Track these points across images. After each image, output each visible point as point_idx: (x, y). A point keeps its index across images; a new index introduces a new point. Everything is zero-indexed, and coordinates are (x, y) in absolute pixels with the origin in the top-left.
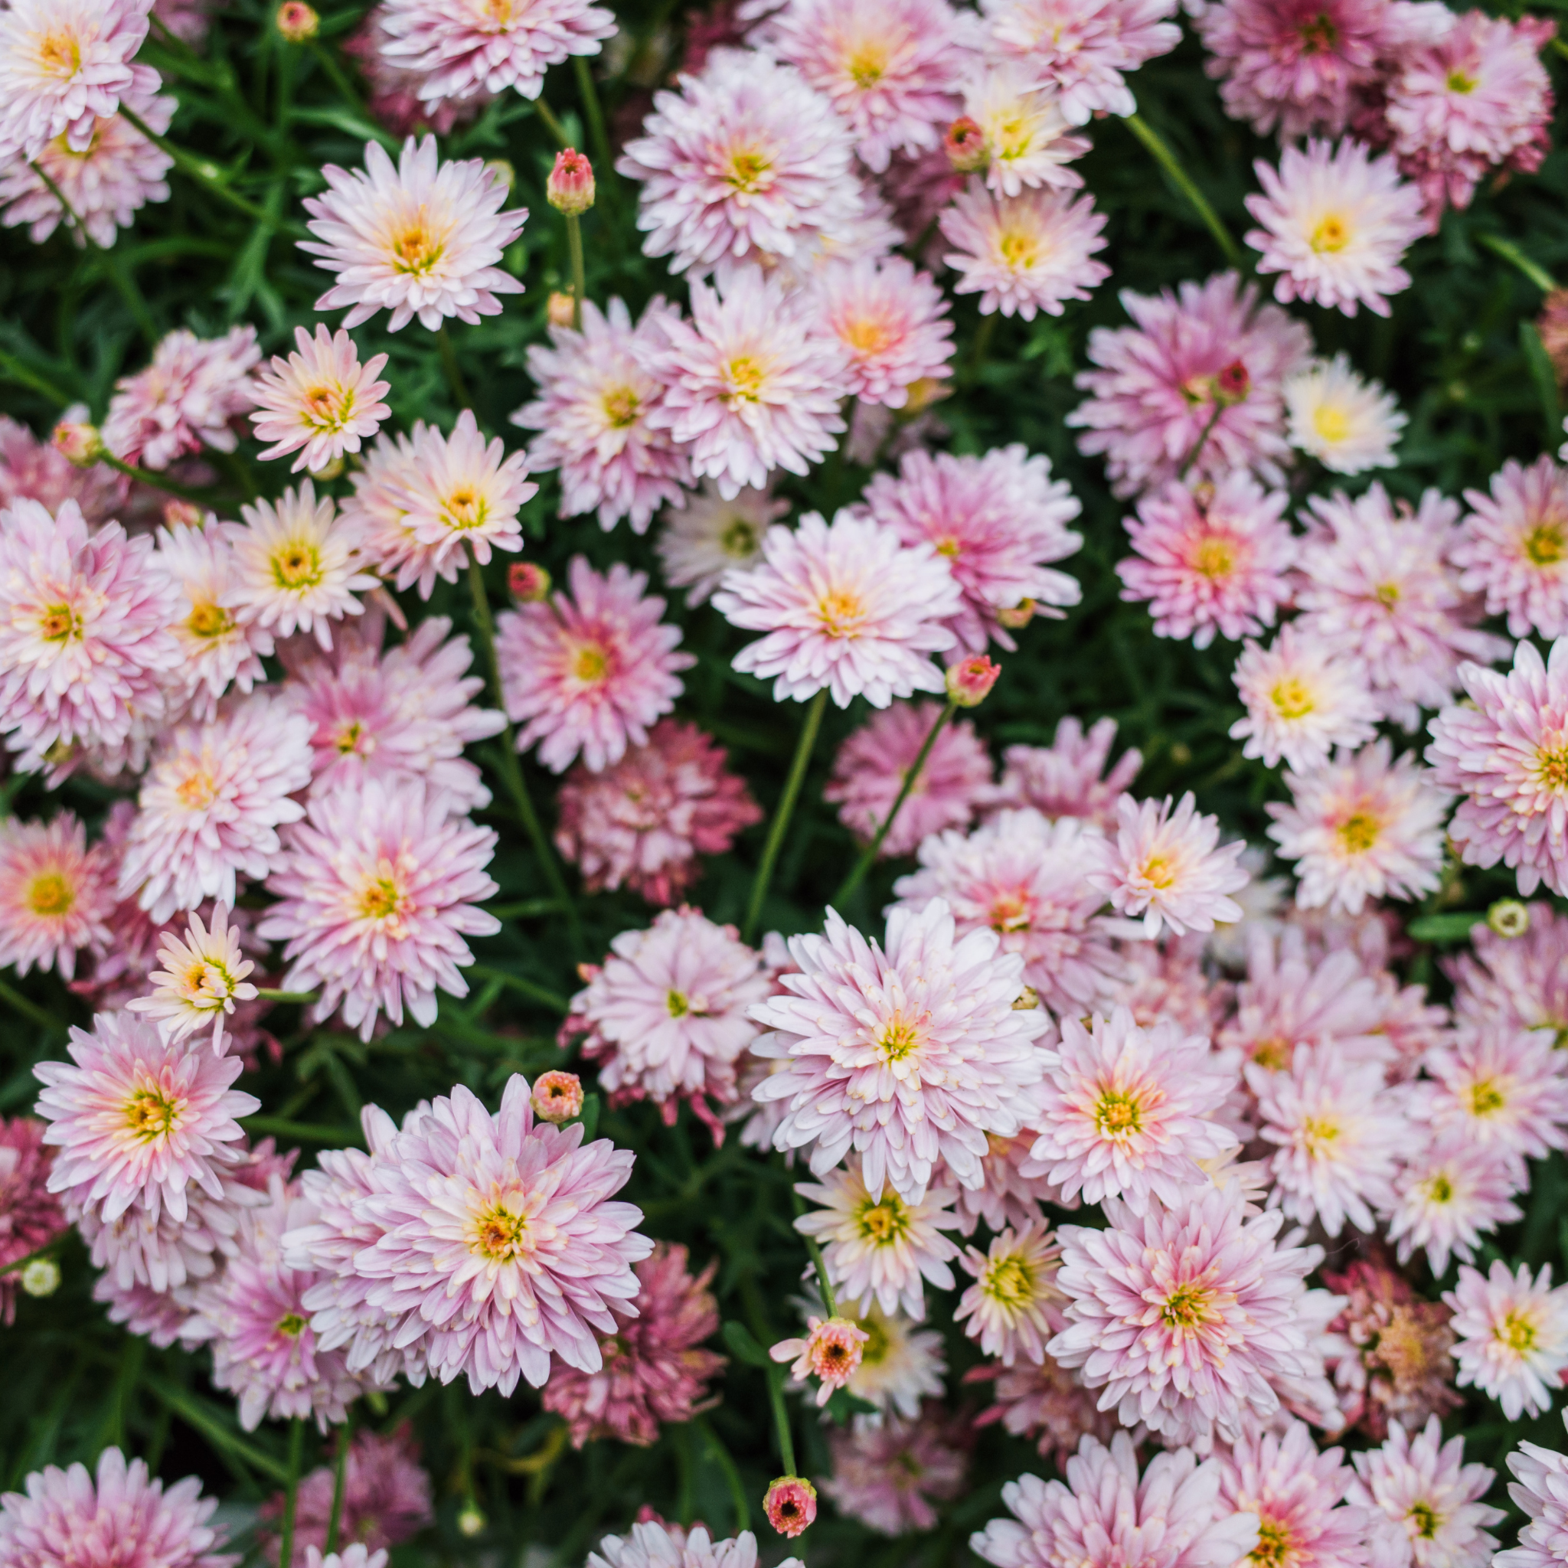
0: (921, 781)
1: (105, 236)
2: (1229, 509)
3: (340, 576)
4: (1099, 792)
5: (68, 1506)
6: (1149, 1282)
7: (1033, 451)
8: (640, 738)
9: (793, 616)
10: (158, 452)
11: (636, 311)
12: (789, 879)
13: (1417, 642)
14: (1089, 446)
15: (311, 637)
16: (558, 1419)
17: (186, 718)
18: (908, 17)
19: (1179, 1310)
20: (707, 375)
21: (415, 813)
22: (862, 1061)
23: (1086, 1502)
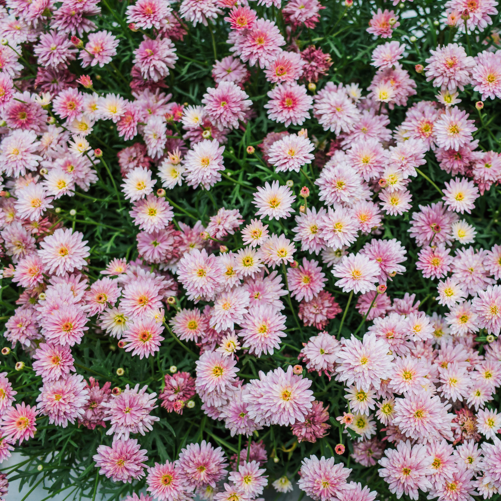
0: (375, 304)
1: (208, 188)
2: (438, 252)
3: (257, 264)
4: (412, 309)
5: (195, 452)
6: (412, 409)
7: (398, 240)
8: (316, 296)
9: (347, 275)
10: (219, 235)
11: (317, 210)
12: (348, 324)
13: (477, 280)
14: (412, 236)
15: (251, 277)
16: (295, 437)
17: (224, 291)
18: (374, 152)
19: (418, 414)
20: (331, 227)
21: (270, 312)
22: (357, 364)
23: (400, 453)
